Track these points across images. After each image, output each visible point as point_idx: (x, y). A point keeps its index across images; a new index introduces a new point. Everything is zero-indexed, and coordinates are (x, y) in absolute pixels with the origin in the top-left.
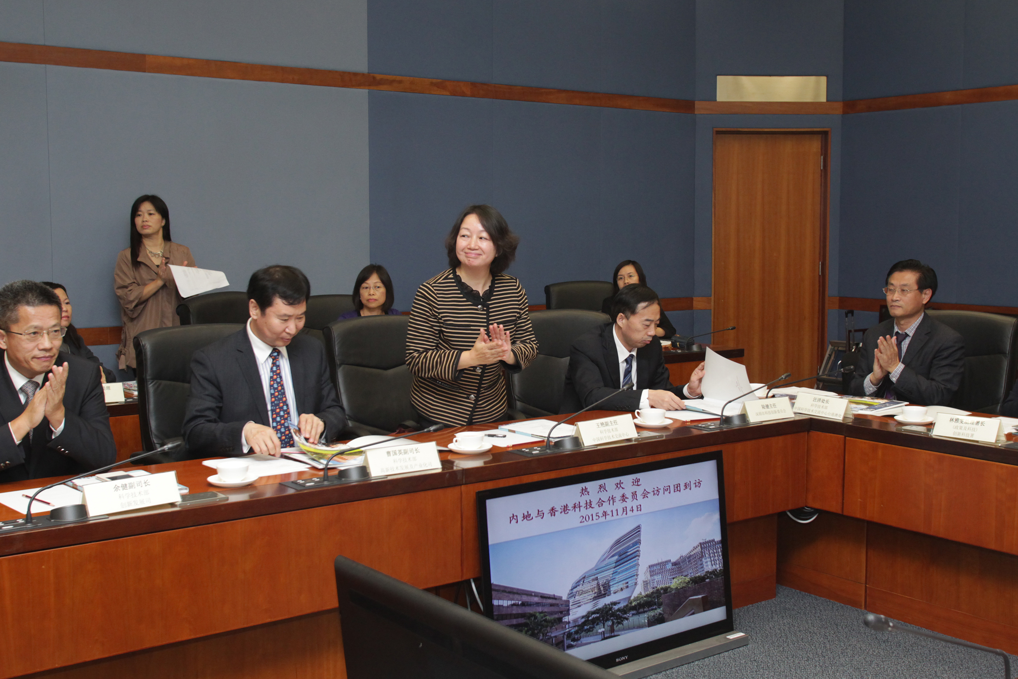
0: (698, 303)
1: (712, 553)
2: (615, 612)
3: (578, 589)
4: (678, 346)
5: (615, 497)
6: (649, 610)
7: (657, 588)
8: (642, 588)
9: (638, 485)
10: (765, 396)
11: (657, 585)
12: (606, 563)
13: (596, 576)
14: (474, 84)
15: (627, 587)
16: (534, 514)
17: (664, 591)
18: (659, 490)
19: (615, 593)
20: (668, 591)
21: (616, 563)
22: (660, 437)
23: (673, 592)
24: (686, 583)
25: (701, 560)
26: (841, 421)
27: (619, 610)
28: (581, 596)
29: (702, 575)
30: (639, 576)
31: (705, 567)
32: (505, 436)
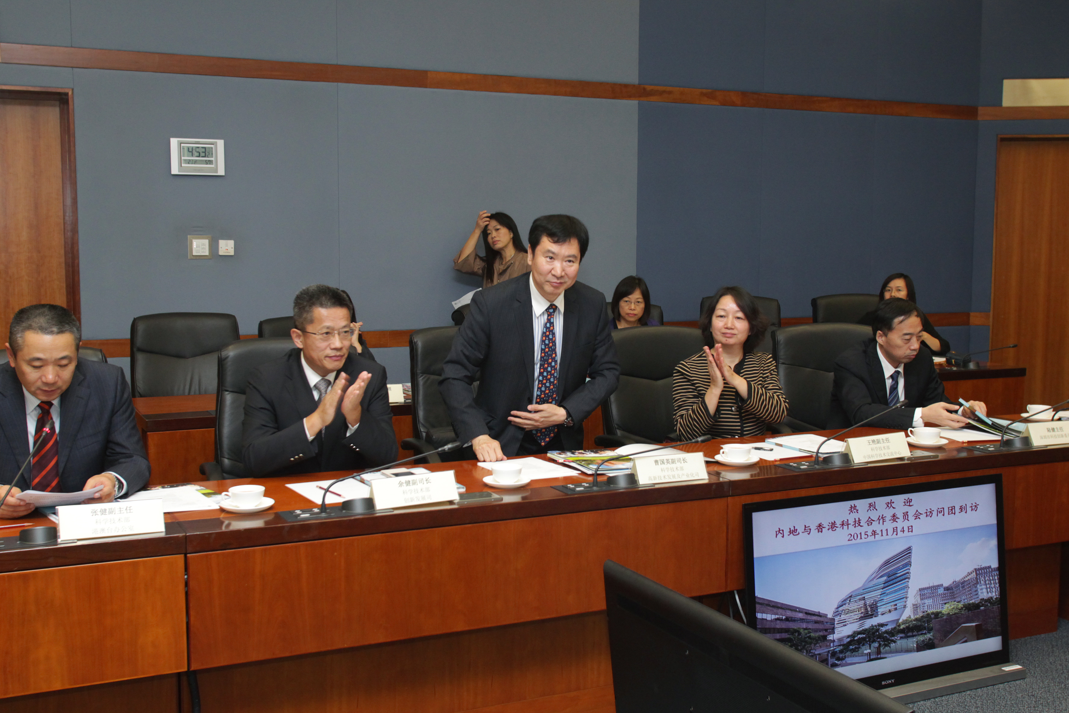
0: (976, 319)
1: (988, 580)
2: (882, 634)
3: (844, 607)
4: (953, 363)
5: (885, 517)
6: (919, 635)
7: (928, 612)
8: (911, 612)
9: (910, 506)
10: (1051, 418)
11: (928, 609)
12: (874, 584)
13: (863, 596)
14: (744, 94)
15: (896, 609)
16: (800, 529)
17: (935, 616)
18: (932, 512)
19: (883, 614)
20: (939, 616)
21: (884, 584)
22: (934, 457)
23: (945, 617)
24: (959, 610)
25: (976, 587)
27: (886, 632)
28: (847, 615)
29: (977, 602)
30: (908, 599)
31: (979, 594)
32: (772, 450)
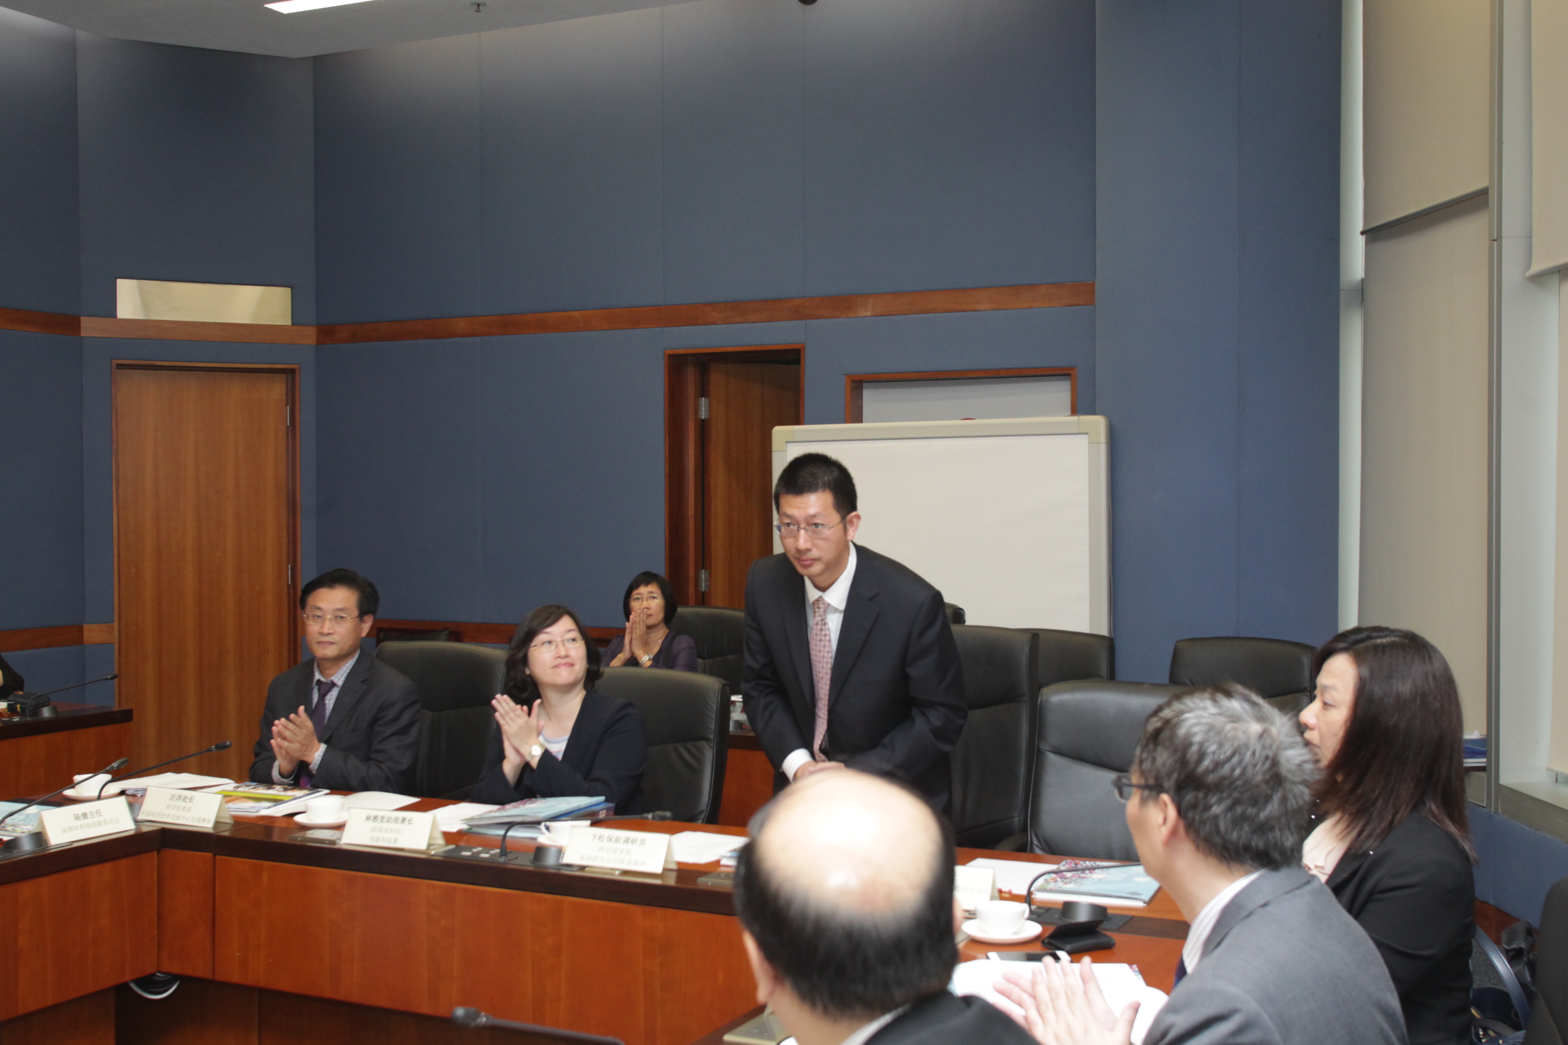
0: (93, 633)
4: (19, 709)
10: (96, 794)
26: (211, 831)
